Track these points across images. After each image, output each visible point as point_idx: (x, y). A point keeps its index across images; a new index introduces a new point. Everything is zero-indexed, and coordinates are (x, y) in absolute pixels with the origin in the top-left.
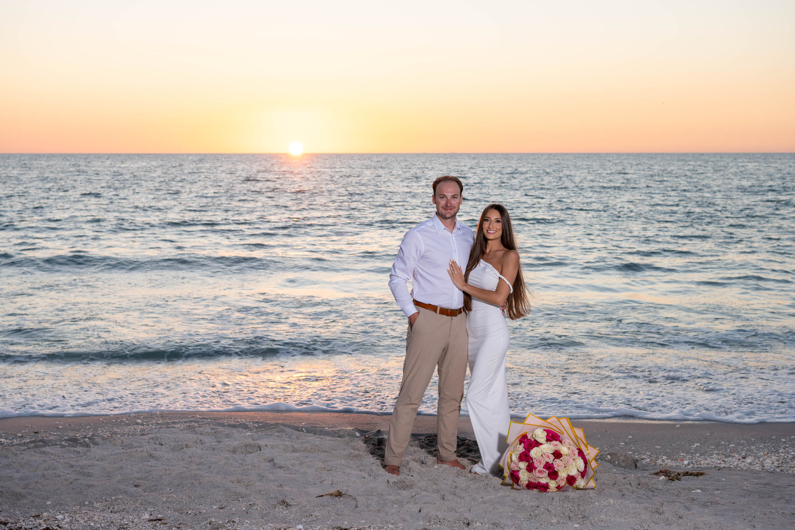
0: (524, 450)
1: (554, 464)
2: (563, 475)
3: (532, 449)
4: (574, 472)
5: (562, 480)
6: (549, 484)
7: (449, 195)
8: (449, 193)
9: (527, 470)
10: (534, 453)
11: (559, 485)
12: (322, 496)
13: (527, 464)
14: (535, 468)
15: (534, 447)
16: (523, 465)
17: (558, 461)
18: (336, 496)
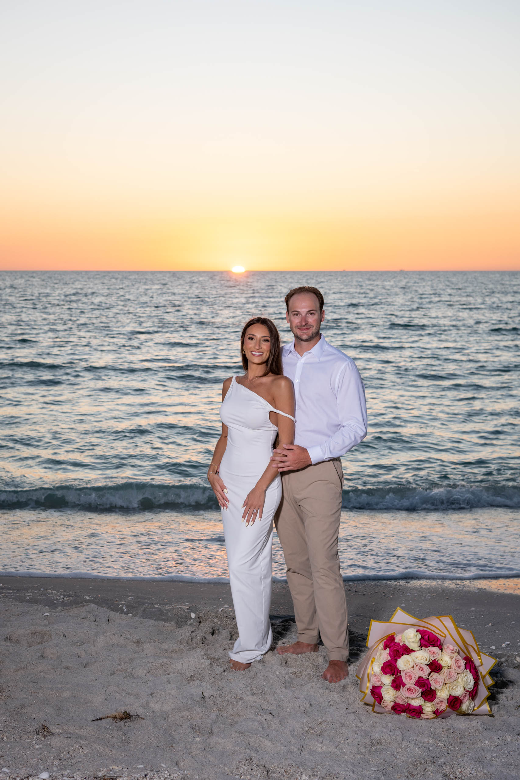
0: (390, 658)
1: (430, 680)
2: (443, 694)
3: (400, 657)
4: (458, 692)
5: (441, 702)
6: (424, 707)
7: (303, 311)
8: (302, 308)
9: (392, 686)
10: (403, 663)
11: (437, 710)
12: (101, 719)
13: (392, 678)
14: (404, 685)
15: (403, 655)
16: (387, 680)
17: (435, 675)
18: (121, 719)
